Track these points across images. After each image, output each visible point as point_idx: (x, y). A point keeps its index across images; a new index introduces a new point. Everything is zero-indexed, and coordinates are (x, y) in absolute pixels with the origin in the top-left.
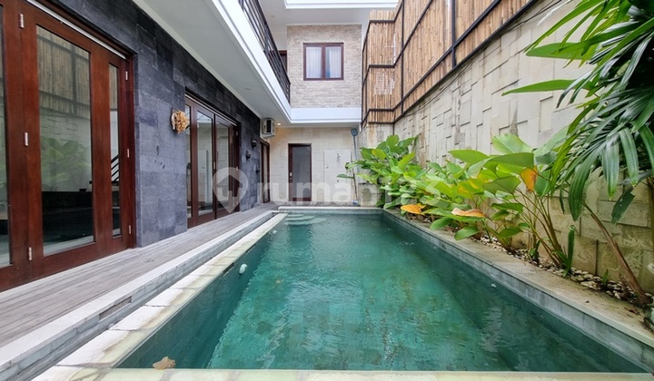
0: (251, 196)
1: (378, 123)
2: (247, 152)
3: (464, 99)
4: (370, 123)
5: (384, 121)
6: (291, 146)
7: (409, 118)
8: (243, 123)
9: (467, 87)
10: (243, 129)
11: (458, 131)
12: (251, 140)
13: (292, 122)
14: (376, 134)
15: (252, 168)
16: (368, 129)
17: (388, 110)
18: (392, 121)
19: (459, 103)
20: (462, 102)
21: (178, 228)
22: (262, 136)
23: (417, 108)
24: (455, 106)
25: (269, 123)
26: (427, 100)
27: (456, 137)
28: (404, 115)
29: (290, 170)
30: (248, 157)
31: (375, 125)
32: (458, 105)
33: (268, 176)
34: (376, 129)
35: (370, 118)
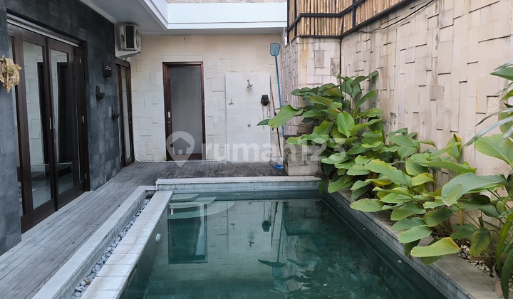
0: (107, 160)
1: (315, 37)
2: (98, 88)
3: (445, 35)
4: (303, 37)
5: (325, 33)
6: (168, 66)
7: (364, 37)
8: (90, 42)
9: (447, 20)
10: (90, 52)
11: (435, 81)
12: (103, 66)
13: (169, 27)
14: (311, 55)
15: (106, 113)
16: (299, 47)
17: (331, 16)
18: (338, 33)
19: (437, 39)
20: (441, 39)
21: (10, 238)
22: (118, 54)
23: (377, 25)
24: (432, 42)
25: (130, 30)
26: (392, 17)
27: (432, 87)
28: (357, 29)
29: (167, 108)
30: (100, 97)
31: (311, 40)
32: (435, 42)
33: (130, 119)
34: (312, 46)
35: (303, 27)
